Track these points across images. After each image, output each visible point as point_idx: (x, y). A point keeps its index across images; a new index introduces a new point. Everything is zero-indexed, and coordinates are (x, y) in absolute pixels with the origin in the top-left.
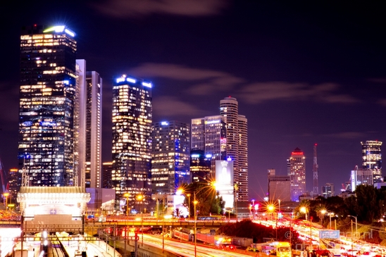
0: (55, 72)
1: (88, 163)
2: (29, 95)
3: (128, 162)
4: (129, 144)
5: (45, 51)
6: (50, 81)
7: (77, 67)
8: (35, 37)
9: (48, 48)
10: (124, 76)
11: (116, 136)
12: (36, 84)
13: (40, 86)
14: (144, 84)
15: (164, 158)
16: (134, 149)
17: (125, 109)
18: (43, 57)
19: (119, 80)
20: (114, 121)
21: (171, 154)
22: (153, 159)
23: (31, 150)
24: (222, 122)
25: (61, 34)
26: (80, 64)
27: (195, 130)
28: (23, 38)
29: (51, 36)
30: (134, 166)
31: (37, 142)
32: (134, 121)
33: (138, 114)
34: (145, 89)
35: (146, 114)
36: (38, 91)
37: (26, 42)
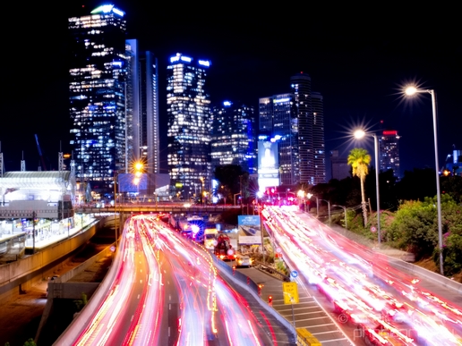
0: (103, 54)
1: (145, 148)
2: (79, 79)
3: (184, 145)
4: (185, 126)
5: (93, 32)
6: (99, 63)
7: (128, 48)
8: (82, 19)
9: (96, 29)
10: (178, 54)
11: (172, 118)
12: (85, 67)
13: (90, 68)
14: (201, 62)
16: (190, 131)
17: (179, 89)
18: (92, 38)
19: (173, 59)
20: (169, 102)
21: (234, 136)
22: (214, 141)
23: (83, 137)
25: (108, 14)
26: (131, 46)
28: (70, 20)
29: (98, 17)
30: (192, 150)
32: (190, 102)
33: (194, 94)
34: (203, 67)
35: (203, 94)
36: (88, 74)
37: (74, 23)
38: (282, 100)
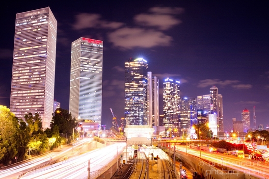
0: (139, 77)
1: (153, 115)
2: (129, 87)
3: (170, 115)
4: (170, 107)
5: (135, 69)
6: (137, 81)
7: (148, 75)
8: (131, 63)
9: (136, 67)
10: (168, 78)
11: (165, 104)
12: (131, 82)
13: (133, 83)
14: (177, 82)
15: (186, 113)
16: (172, 109)
17: (168, 92)
18: (134, 71)
19: (166, 80)
20: (164, 97)
21: (189, 111)
22: (181, 113)
23: (130, 110)
24: (211, 97)
25: (141, 61)
26: (150, 74)
27: (199, 101)
28: (126, 63)
29: (137, 62)
30: (173, 117)
31: (132, 107)
32: (172, 97)
33: (174, 94)
34: (177, 83)
35: (177, 94)
36: (132, 85)
37: (127, 65)
38: (207, 97)
